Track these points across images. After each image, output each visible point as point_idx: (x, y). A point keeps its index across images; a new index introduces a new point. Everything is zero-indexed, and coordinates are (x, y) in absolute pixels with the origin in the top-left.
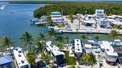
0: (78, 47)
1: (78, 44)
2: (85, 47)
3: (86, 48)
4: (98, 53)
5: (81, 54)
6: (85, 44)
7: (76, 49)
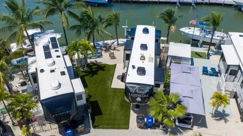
0: (143, 58)
1: (144, 47)
2: (170, 53)
3: (174, 58)
4: (210, 75)
5: (147, 90)
6: (171, 43)
7: (134, 67)
